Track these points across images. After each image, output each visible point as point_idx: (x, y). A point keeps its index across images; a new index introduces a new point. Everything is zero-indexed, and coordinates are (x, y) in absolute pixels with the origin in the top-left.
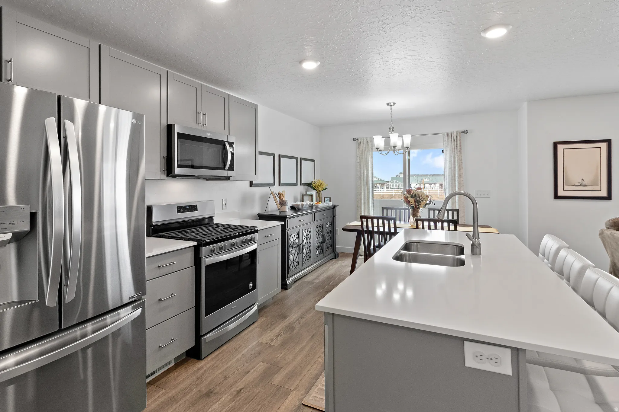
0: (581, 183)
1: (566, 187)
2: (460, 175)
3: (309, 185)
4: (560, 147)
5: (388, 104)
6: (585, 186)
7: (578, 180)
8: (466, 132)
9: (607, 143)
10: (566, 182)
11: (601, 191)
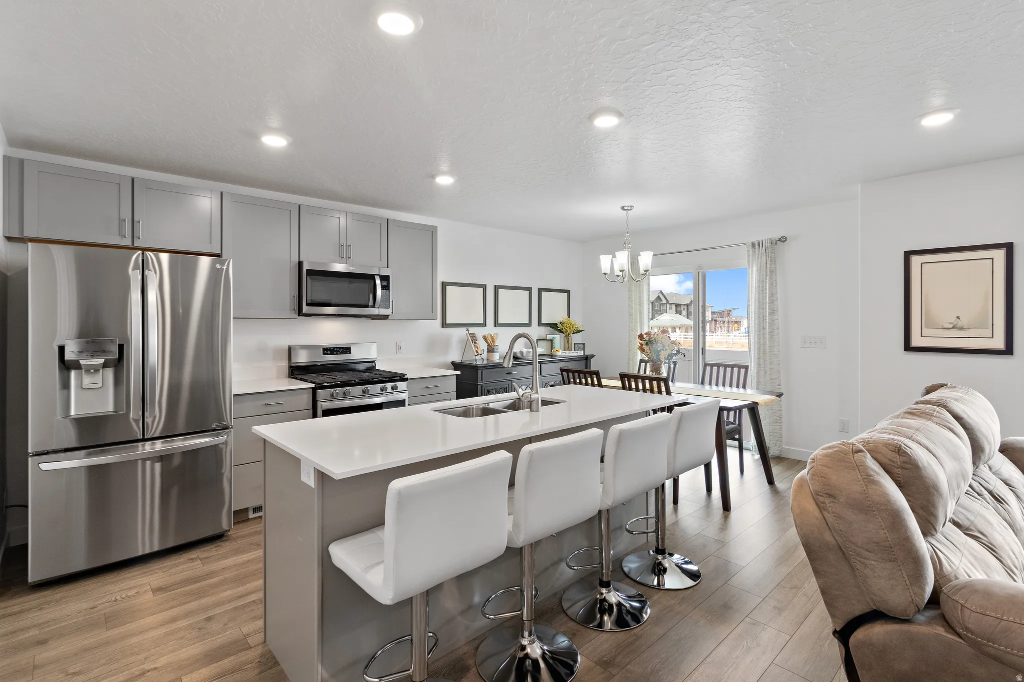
0: (955, 323)
1: (926, 332)
2: (773, 311)
3: (554, 326)
4: (916, 260)
5: (623, 208)
6: (962, 329)
7: (948, 319)
8: (783, 240)
9: (1005, 249)
10: (928, 322)
11: (993, 338)
